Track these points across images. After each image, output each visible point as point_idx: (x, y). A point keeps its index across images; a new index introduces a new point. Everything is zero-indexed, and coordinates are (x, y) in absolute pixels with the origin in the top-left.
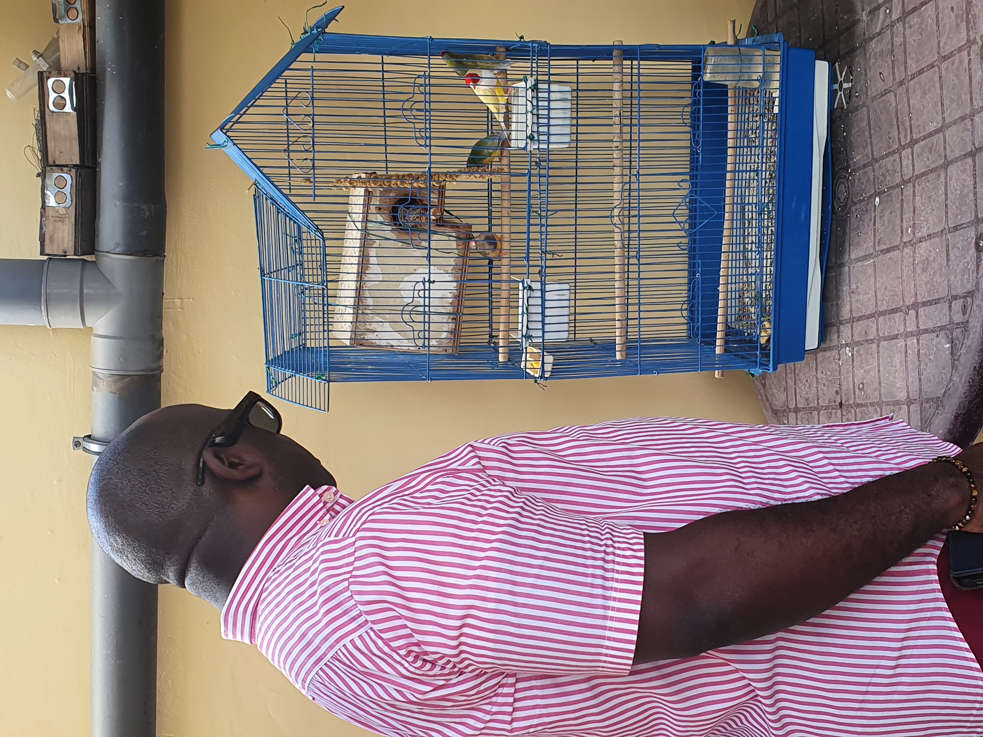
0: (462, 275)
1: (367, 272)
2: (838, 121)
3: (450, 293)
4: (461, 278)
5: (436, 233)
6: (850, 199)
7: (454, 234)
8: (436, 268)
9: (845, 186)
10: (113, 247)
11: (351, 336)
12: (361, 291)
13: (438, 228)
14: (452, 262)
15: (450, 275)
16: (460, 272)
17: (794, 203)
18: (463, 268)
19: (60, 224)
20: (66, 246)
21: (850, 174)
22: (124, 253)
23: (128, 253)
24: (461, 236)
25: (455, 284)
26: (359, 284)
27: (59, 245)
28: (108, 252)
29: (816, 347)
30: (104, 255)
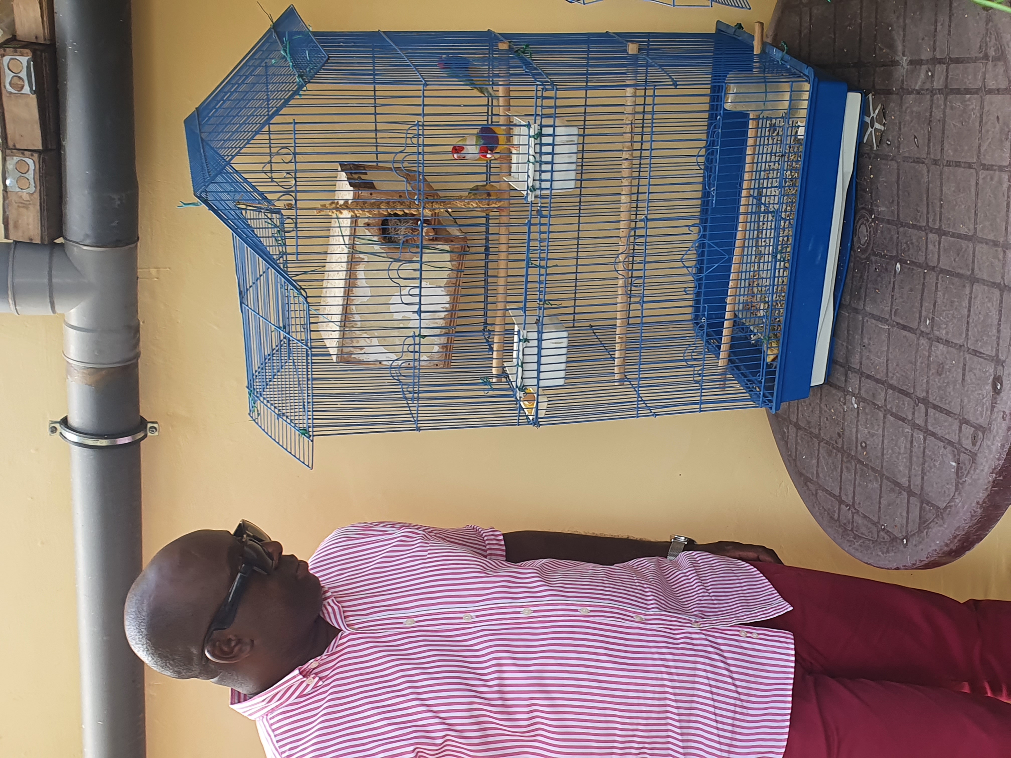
0: (455, 289)
3: (443, 307)
4: (455, 292)
7: (449, 249)
8: (428, 283)
9: (867, 229)
10: (84, 238)
11: (337, 352)
12: (348, 306)
13: (431, 242)
14: (445, 274)
15: (443, 289)
16: (454, 285)
17: (810, 245)
18: (457, 281)
19: (24, 210)
20: (30, 233)
22: (95, 245)
23: (100, 245)
24: (455, 250)
25: (447, 299)
26: (346, 301)
27: (23, 232)
28: (77, 243)
29: (822, 382)
30: (72, 245)
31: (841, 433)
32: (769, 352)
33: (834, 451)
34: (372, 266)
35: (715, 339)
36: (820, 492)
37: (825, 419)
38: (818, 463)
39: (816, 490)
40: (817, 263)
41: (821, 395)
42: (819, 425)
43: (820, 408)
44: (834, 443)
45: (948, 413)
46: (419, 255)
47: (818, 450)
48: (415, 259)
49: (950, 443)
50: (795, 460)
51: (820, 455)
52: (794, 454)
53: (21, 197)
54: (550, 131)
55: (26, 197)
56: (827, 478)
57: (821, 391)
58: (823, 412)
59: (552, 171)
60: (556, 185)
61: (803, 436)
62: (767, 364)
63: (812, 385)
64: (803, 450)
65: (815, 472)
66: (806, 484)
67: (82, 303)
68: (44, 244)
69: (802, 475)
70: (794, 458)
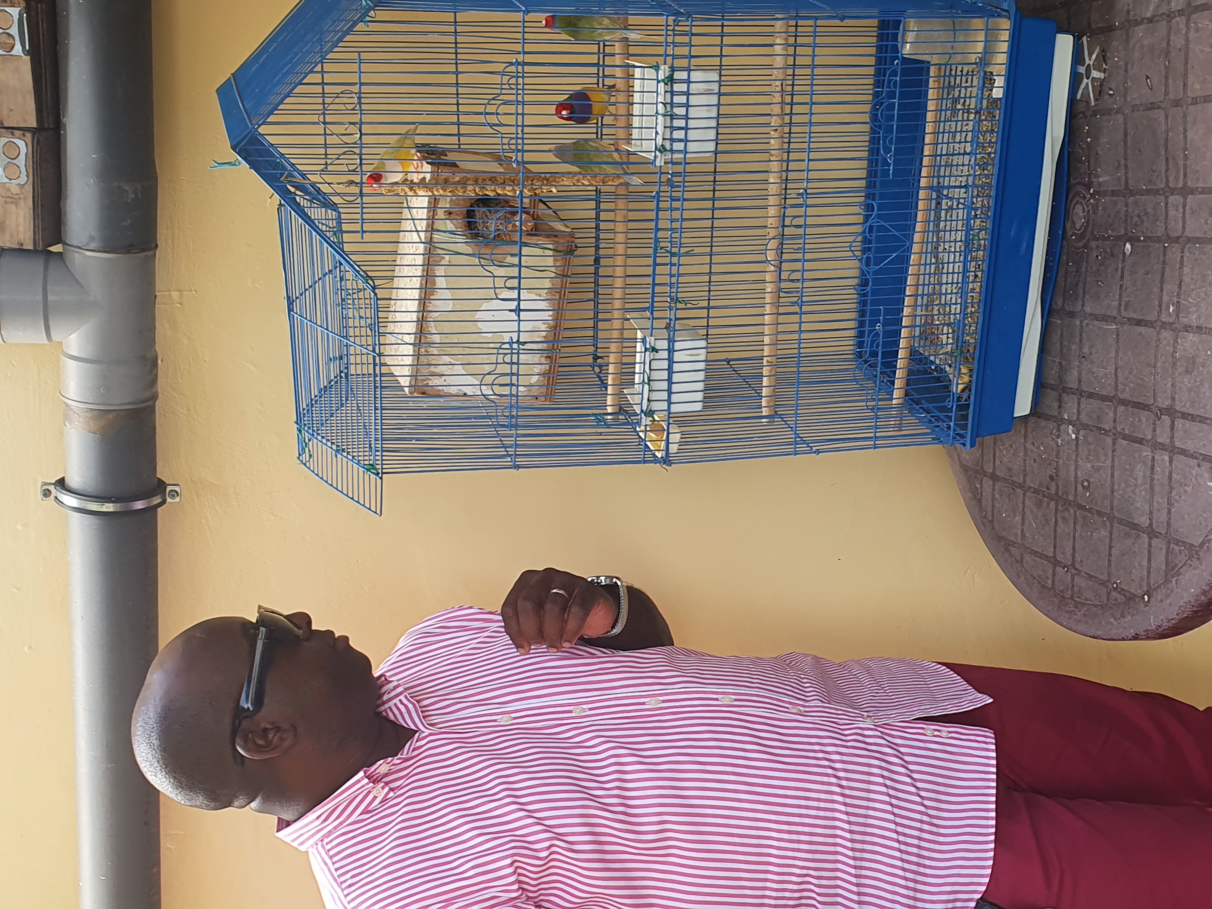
0: (559, 302)
1: (432, 297)
2: (1080, 118)
4: (559, 306)
5: (526, 245)
6: (1090, 229)
7: (551, 246)
8: (527, 293)
9: (1084, 208)
10: (86, 241)
11: (410, 382)
12: (424, 323)
13: (529, 237)
14: (548, 283)
15: (544, 301)
16: (557, 297)
17: (1013, 230)
19: (13, 207)
20: (21, 236)
21: (1092, 196)
22: (100, 250)
23: (108, 249)
24: (560, 248)
26: (421, 316)
27: (12, 236)
28: (80, 248)
29: (1028, 411)
30: (73, 251)
31: (1054, 475)
32: (957, 380)
33: (1046, 499)
36: (1027, 557)
37: (1032, 462)
38: (1023, 520)
39: (1022, 555)
40: (1020, 254)
41: (1028, 429)
42: (1025, 470)
43: (1025, 447)
44: (1045, 490)
47: (1024, 503)
50: (992, 522)
51: (1026, 509)
52: (990, 513)
53: (9, 190)
54: (683, 75)
55: (15, 190)
56: (1036, 537)
57: (1028, 423)
58: (1029, 452)
59: (686, 128)
60: (691, 146)
61: (1003, 489)
63: (1015, 415)
64: (1002, 506)
65: (1019, 533)
66: (1007, 550)
67: (85, 326)
68: (38, 251)
69: (1001, 538)
70: (990, 518)
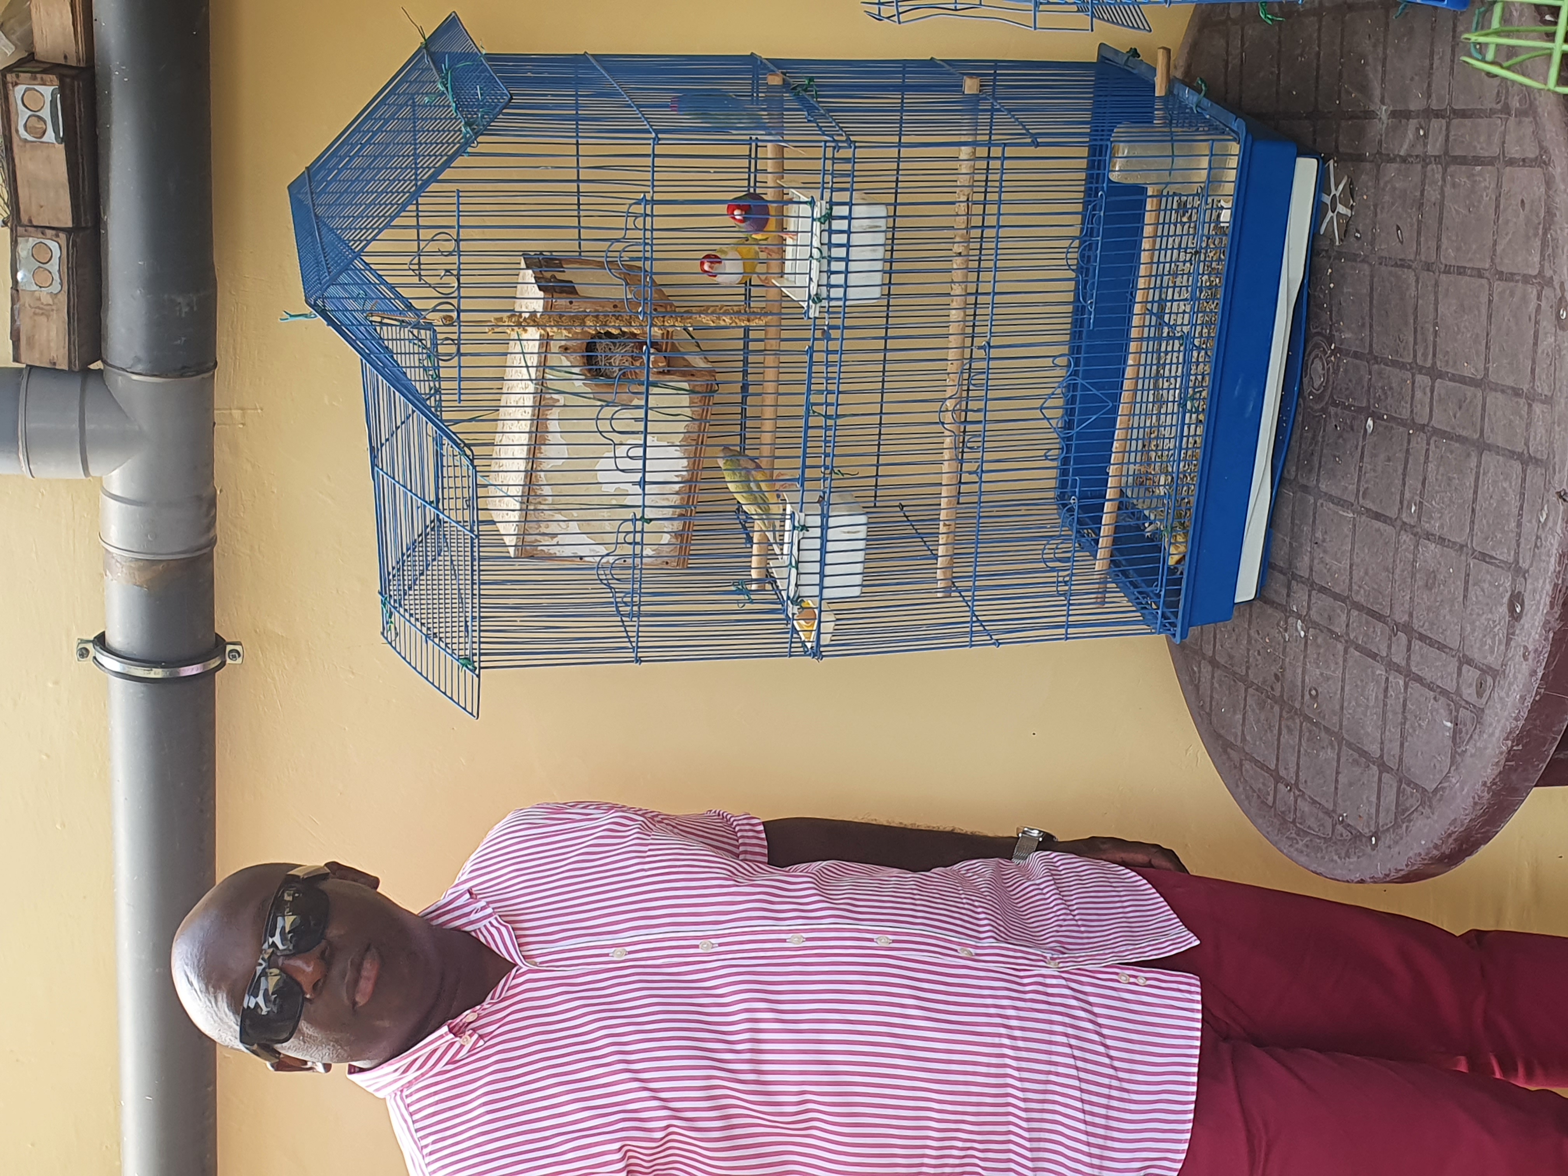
0: (696, 449)
3: (677, 476)
4: (695, 453)
5: (657, 383)
6: (1330, 389)
7: (687, 386)
8: (655, 439)
9: (1323, 365)
10: (131, 362)
11: (516, 542)
13: (661, 375)
14: (681, 427)
15: (678, 448)
16: (694, 443)
17: (1237, 389)
18: (699, 436)
19: (43, 319)
20: (52, 354)
21: (1334, 352)
22: (149, 372)
23: (156, 373)
24: (698, 389)
25: (685, 462)
26: (530, 464)
27: (41, 352)
28: (122, 369)
29: (1252, 597)
30: (115, 373)
31: (1280, 675)
32: (1173, 550)
33: (1269, 701)
34: (569, 413)
35: (1091, 529)
36: (1246, 765)
37: (1256, 654)
38: (1244, 719)
39: (1241, 760)
40: (1247, 415)
41: (1251, 616)
42: (1247, 662)
43: (1248, 634)
44: (1269, 689)
45: (1442, 647)
46: (644, 396)
47: (1245, 700)
48: (636, 402)
49: (1444, 692)
50: (1209, 715)
51: (1248, 707)
52: (1207, 705)
53: (39, 299)
54: (844, 211)
55: (46, 299)
56: (1258, 743)
57: (1251, 611)
58: (1253, 642)
59: (847, 272)
60: (852, 293)
61: (1223, 679)
62: (1169, 568)
63: (1237, 600)
64: (1222, 699)
65: (1239, 734)
66: (1225, 751)
68: (73, 371)
69: (1219, 736)
70: (1208, 710)
